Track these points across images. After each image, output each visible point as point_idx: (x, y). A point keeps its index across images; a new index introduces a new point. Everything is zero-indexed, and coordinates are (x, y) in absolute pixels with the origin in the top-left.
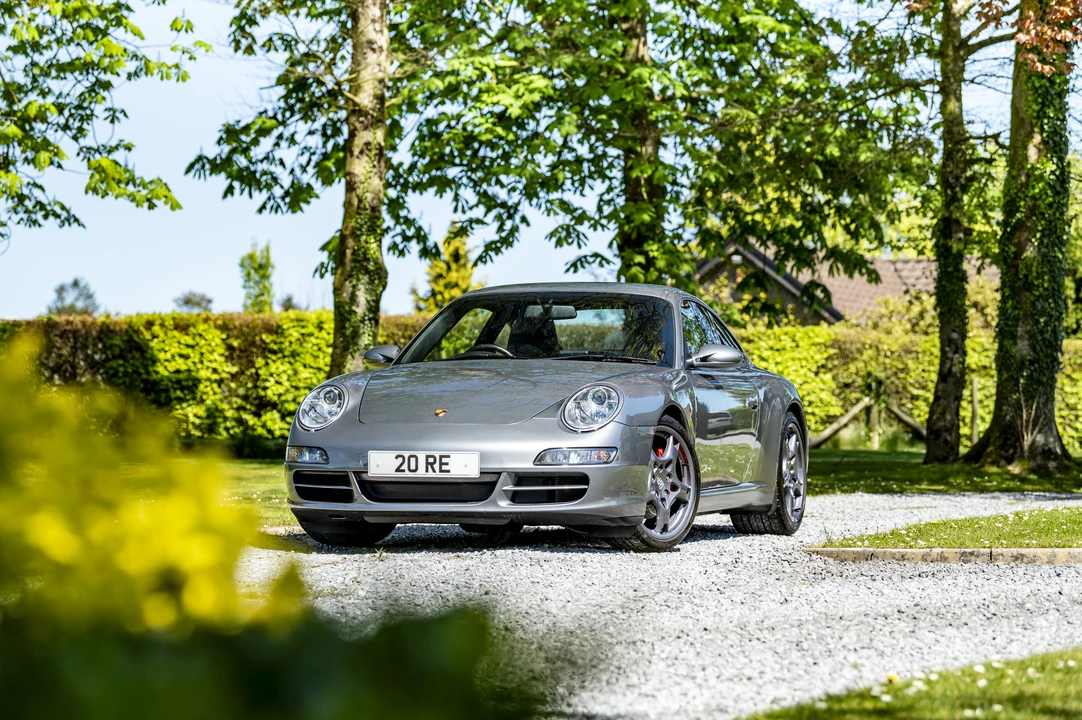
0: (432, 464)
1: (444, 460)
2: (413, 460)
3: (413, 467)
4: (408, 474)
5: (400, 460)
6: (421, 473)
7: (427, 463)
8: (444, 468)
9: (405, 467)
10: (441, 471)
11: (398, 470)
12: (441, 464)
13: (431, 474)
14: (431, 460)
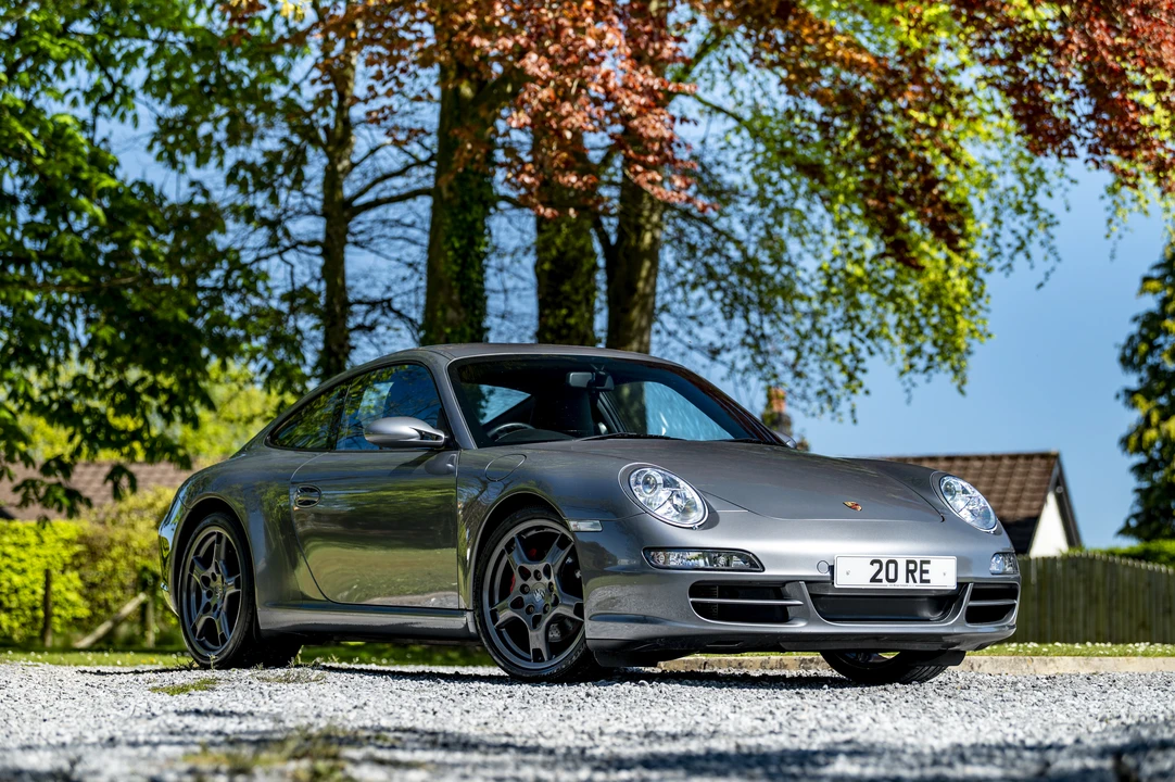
0: (913, 572)
1: (925, 567)
2: (892, 566)
3: (892, 576)
4: (885, 585)
5: (877, 566)
6: (901, 583)
7: (908, 571)
8: (925, 577)
9: (882, 575)
10: (922, 581)
11: (874, 580)
12: (923, 572)
13: (911, 585)
14: (912, 567)
